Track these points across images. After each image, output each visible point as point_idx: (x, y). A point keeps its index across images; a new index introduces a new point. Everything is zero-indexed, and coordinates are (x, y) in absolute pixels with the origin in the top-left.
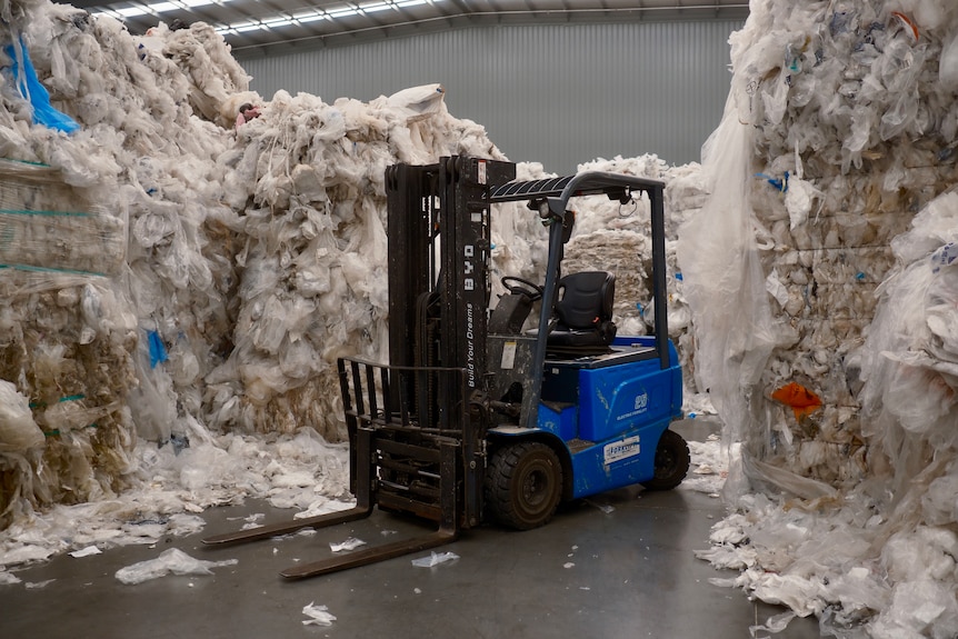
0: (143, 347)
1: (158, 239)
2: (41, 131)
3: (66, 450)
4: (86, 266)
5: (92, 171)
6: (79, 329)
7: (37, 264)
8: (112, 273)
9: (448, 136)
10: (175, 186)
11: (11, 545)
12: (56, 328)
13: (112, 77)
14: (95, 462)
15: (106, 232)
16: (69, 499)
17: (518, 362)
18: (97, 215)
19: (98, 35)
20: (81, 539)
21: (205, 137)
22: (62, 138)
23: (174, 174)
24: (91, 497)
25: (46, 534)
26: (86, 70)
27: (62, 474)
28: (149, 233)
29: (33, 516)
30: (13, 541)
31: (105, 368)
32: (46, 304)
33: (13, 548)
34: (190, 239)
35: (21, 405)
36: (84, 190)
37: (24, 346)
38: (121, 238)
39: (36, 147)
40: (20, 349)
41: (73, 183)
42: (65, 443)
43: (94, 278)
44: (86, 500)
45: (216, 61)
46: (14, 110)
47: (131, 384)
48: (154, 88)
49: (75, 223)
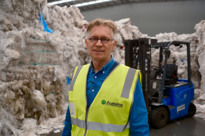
0: (66, 81)
1: (69, 56)
2: (46, 33)
3: (51, 105)
4: (55, 63)
5: (57, 41)
6: (53, 78)
7: (45, 63)
8: (60, 65)
9: (130, 30)
10: (72, 43)
11: (41, 129)
12: (49, 77)
13: (59, 19)
14: (57, 108)
15: (59, 55)
16: (52, 116)
17: (157, 87)
18: (57, 51)
19: (56, 10)
20: (55, 127)
21: (77, 31)
22: (50, 34)
23: (72, 41)
24: (56, 116)
25: (48, 126)
26: (53, 18)
27: (50, 111)
28: (67, 54)
29: (45, 122)
30: (41, 128)
31: (59, 86)
32: (47, 72)
33: (41, 130)
34: (76, 56)
35: (42, 96)
36: (55, 46)
37: (42, 82)
38: (62, 56)
39: (45, 37)
40: (41, 83)
41: (53, 45)
42: (51, 104)
43: (56, 66)
44: (55, 117)
45: (77, 14)
46: (40, 28)
47: (64, 89)
48: (67, 21)
49: (53, 54)
